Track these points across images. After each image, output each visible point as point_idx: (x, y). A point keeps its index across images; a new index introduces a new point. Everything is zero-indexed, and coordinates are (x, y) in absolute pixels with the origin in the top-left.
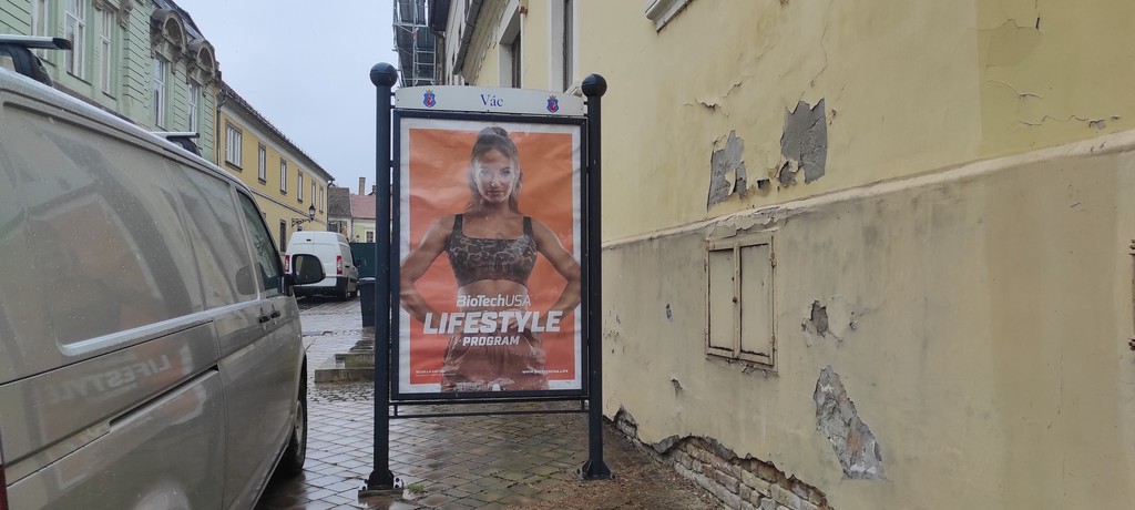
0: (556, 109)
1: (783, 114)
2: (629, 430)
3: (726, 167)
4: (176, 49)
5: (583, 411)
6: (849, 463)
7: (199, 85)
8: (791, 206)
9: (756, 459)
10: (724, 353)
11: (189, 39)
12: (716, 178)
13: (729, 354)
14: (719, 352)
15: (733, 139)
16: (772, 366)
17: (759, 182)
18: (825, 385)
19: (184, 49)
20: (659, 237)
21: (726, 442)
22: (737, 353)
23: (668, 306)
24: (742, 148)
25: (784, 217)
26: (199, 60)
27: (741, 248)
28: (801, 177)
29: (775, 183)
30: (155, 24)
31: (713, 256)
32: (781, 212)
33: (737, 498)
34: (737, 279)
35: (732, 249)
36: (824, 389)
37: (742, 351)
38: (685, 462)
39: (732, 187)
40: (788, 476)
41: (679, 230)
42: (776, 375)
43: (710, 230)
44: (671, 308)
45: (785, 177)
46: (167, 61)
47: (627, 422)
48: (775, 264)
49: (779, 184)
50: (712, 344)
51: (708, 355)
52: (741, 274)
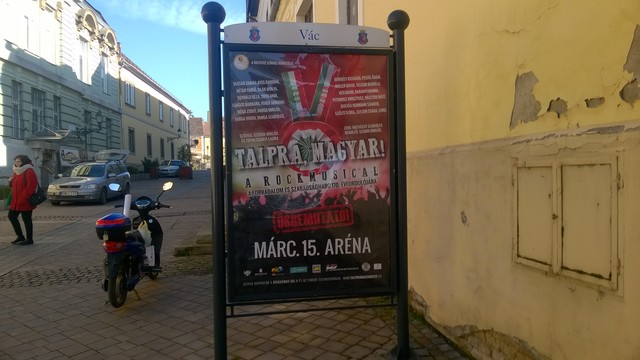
0: (366, 41)
2: (420, 309)
4: (92, 33)
5: (392, 305)
7: (107, 56)
10: (539, 266)
11: (100, 27)
12: (522, 100)
13: (546, 268)
14: (532, 264)
16: (612, 290)
17: (587, 100)
19: (97, 34)
22: (556, 268)
23: (463, 213)
26: (106, 40)
27: (563, 166)
29: (613, 100)
30: (80, 17)
31: (523, 172)
32: (628, 130)
34: (556, 198)
35: (551, 167)
37: (563, 268)
39: (545, 108)
43: (520, 148)
44: (467, 215)
46: (86, 41)
47: (417, 301)
48: (621, 186)
49: (620, 101)
50: (521, 254)
51: (517, 263)
52: (562, 192)
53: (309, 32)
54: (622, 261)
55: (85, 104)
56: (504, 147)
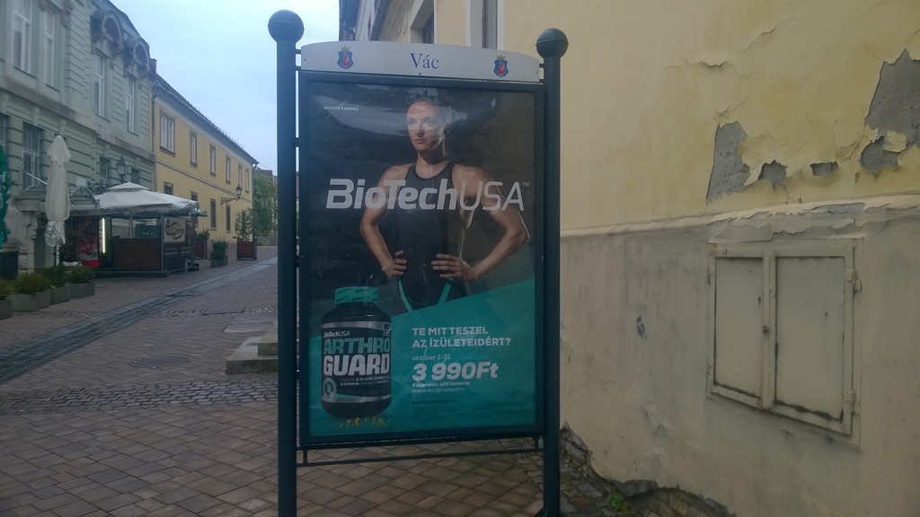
0: (506, 72)
4: (113, 45)
7: (135, 79)
8: (892, 201)
11: (126, 36)
17: (814, 166)
19: (121, 47)
20: (623, 233)
25: (880, 218)
26: (135, 56)
28: (911, 159)
30: (95, 23)
34: (769, 301)
41: (659, 225)
42: (857, 450)
44: (644, 322)
45: (876, 160)
46: (106, 57)
47: (573, 444)
48: (858, 288)
49: (858, 167)
50: (719, 380)
51: (712, 393)
52: (776, 295)
53: (423, 58)
54: (858, 394)
55: (101, 148)
56: (696, 227)
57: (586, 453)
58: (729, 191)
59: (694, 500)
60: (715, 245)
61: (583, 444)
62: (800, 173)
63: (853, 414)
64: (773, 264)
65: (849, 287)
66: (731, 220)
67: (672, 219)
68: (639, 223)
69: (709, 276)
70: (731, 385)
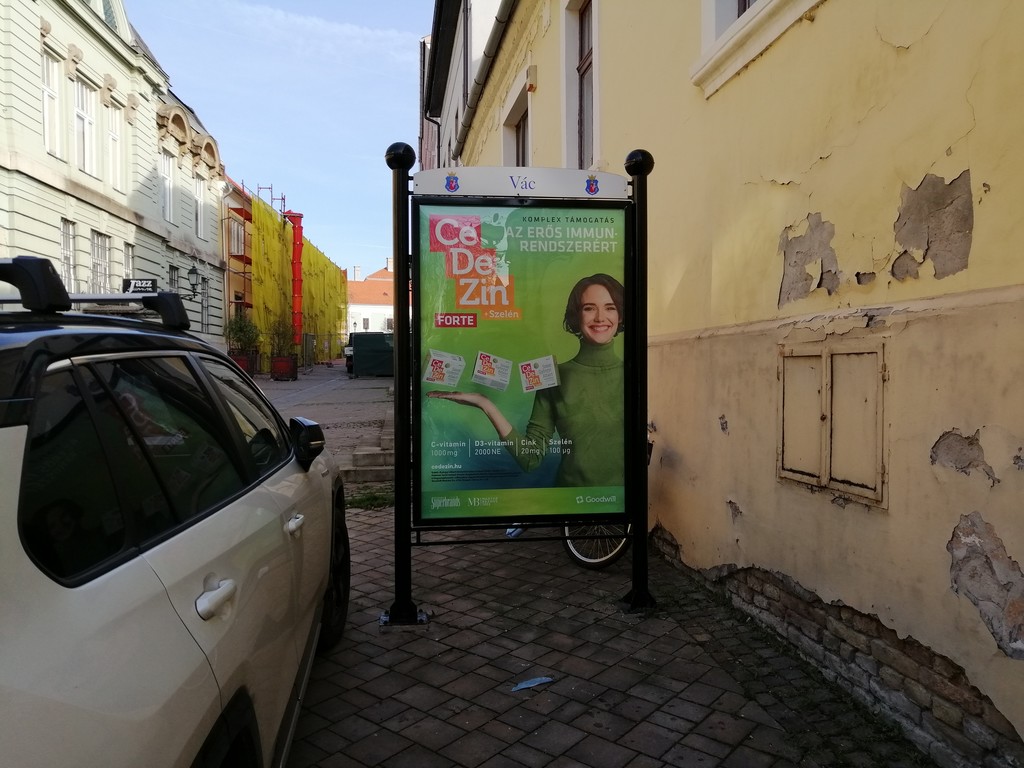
0: (596, 191)
1: (898, 190)
2: (666, 549)
3: (808, 257)
4: (181, 143)
6: (1006, 638)
7: (204, 179)
8: (914, 307)
9: (852, 608)
10: (806, 479)
11: (194, 133)
12: (792, 271)
13: (813, 481)
14: (798, 477)
15: (817, 223)
16: (877, 501)
17: (858, 275)
18: (968, 535)
19: (189, 144)
20: (709, 337)
21: (807, 580)
22: (825, 480)
24: (832, 234)
25: (902, 319)
26: (204, 154)
27: (832, 355)
28: (928, 268)
29: (884, 276)
30: (160, 117)
31: (789, 363)
32: (895, 313)
33: (819, 648)
34: (826, 393)
35: (820, 356)
36: (964, 540)
37: (832, 479)
38: (744, 595)
39: (816, 282)
40: (902, 636)
41: (739, 330)
42: (886, 511)
43: (786, 332)
44: (727, 419)
45: (901, 269)
46: (172, 156)
47: (665, 540)
48: (887, 378)
49: (891, 278)
50: (787, 466)
51: (781, 478)
52: (832, 387)
53: (521, 180)
54: (887, 467)
55: (170, 255)
56: (770, 330)
57: (677, 548)
58: (795, 299)
59: (767, 576)
60: (783, 346)
61: (673, 539)
62: (848, 281)
63: (883, 482)
64: (829, 360)
65: (880, 376)
66: (795, 323)
67: (751, 324)
68: (724, 328)
69: (778, 373)
70: (794, 468)
